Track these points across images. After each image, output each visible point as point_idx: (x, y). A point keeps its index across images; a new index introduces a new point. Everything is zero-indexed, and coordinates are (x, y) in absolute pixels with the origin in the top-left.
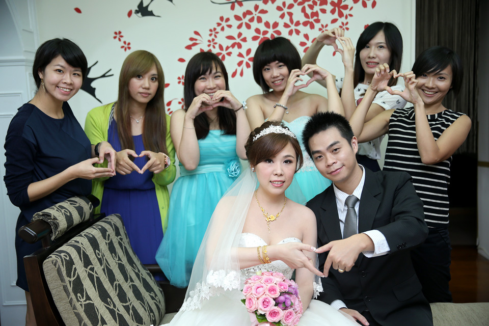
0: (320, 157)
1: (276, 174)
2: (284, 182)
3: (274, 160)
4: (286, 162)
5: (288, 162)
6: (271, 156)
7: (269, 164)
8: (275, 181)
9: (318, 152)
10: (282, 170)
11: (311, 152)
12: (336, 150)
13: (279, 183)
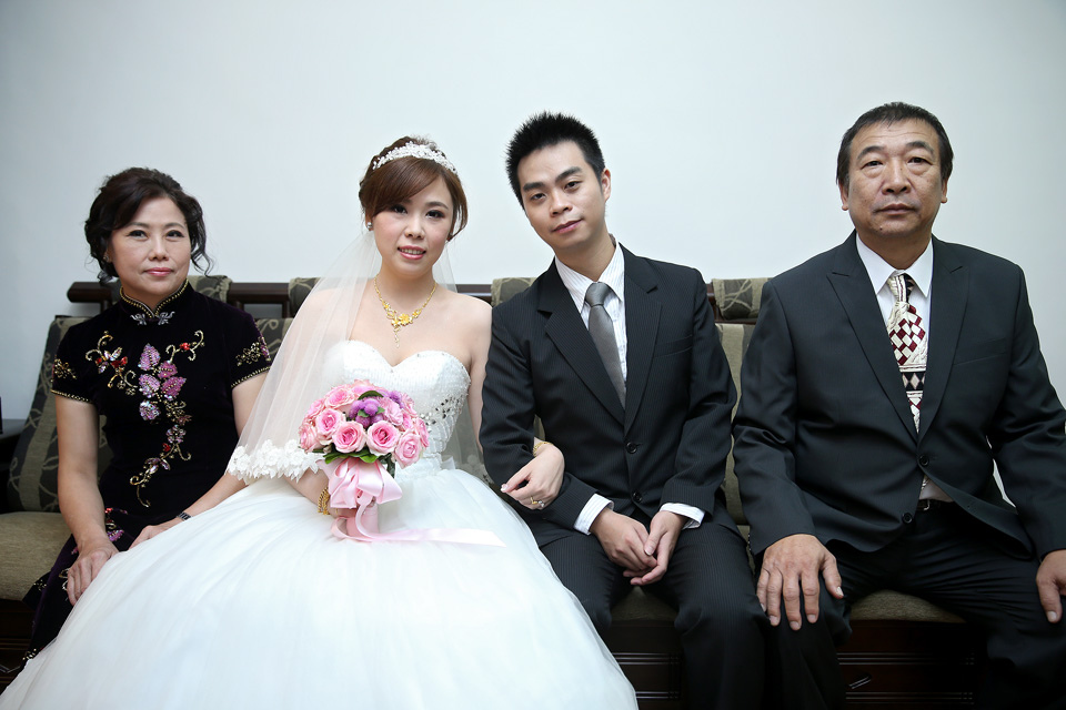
0: (539, 196)
1: (410, 235)
2: (425, 252)
3: (408, 207)
4: (432, 214)
5: (436, 215)
6: (401, 200)
7: (398, 215)
8: (408, 248)
9: (538, 185)
10: (423, 229)
11: (523, 185)
12: (572, 184)
13: (415, 252)
